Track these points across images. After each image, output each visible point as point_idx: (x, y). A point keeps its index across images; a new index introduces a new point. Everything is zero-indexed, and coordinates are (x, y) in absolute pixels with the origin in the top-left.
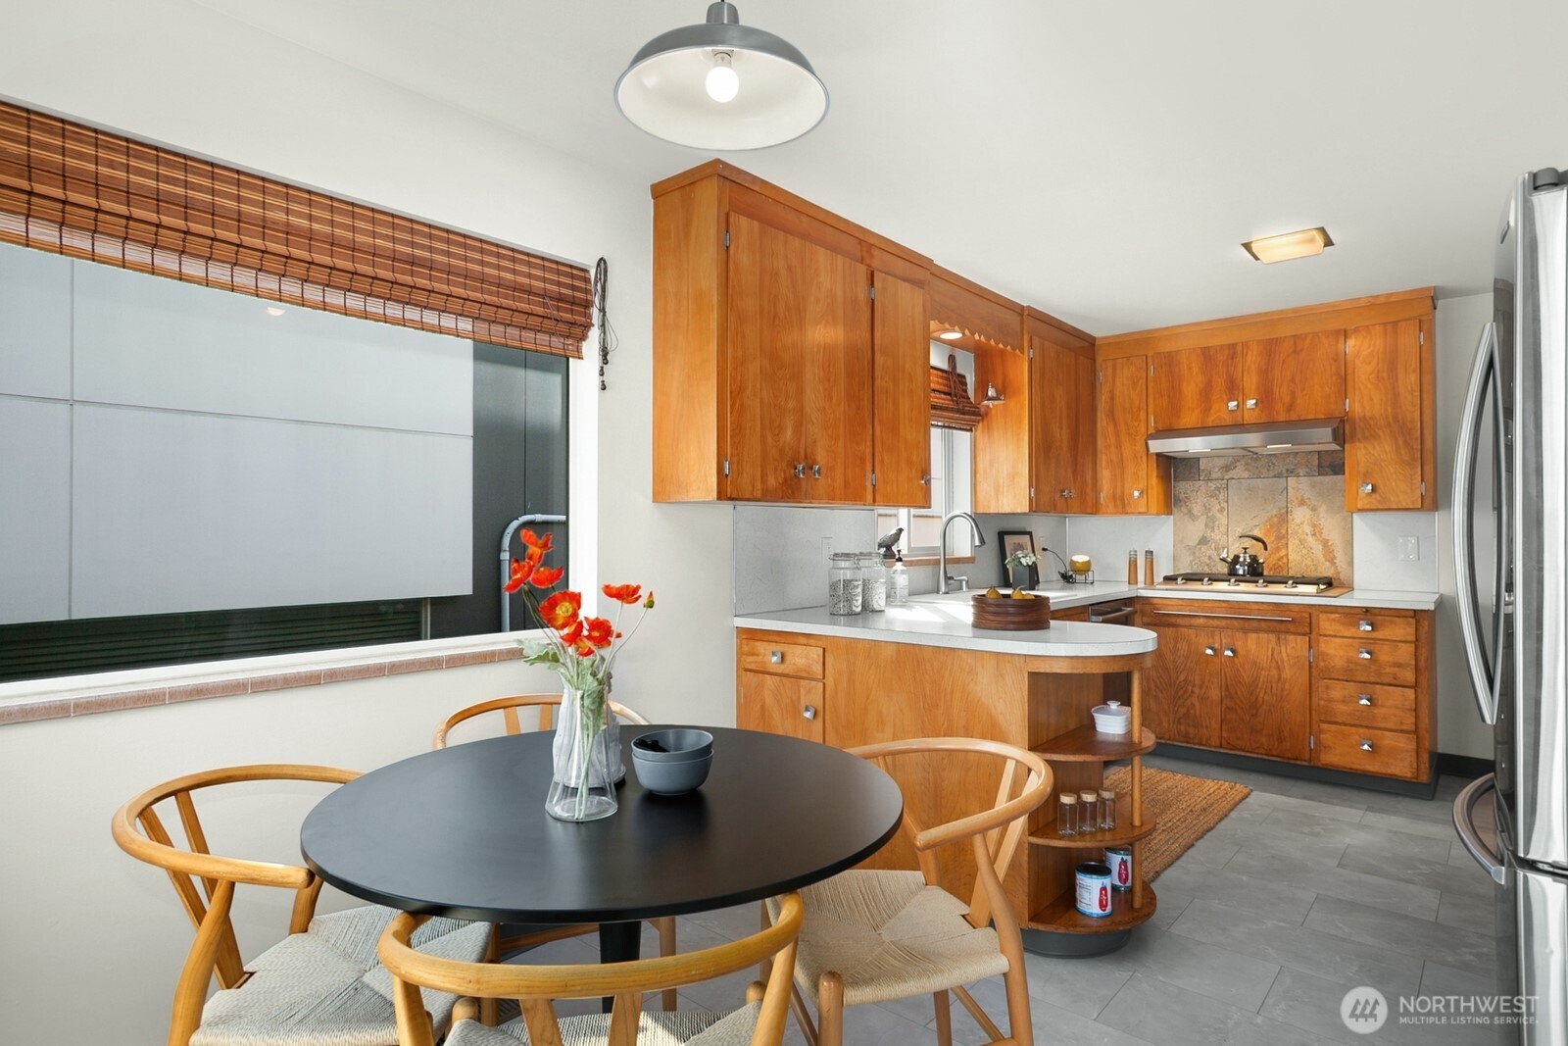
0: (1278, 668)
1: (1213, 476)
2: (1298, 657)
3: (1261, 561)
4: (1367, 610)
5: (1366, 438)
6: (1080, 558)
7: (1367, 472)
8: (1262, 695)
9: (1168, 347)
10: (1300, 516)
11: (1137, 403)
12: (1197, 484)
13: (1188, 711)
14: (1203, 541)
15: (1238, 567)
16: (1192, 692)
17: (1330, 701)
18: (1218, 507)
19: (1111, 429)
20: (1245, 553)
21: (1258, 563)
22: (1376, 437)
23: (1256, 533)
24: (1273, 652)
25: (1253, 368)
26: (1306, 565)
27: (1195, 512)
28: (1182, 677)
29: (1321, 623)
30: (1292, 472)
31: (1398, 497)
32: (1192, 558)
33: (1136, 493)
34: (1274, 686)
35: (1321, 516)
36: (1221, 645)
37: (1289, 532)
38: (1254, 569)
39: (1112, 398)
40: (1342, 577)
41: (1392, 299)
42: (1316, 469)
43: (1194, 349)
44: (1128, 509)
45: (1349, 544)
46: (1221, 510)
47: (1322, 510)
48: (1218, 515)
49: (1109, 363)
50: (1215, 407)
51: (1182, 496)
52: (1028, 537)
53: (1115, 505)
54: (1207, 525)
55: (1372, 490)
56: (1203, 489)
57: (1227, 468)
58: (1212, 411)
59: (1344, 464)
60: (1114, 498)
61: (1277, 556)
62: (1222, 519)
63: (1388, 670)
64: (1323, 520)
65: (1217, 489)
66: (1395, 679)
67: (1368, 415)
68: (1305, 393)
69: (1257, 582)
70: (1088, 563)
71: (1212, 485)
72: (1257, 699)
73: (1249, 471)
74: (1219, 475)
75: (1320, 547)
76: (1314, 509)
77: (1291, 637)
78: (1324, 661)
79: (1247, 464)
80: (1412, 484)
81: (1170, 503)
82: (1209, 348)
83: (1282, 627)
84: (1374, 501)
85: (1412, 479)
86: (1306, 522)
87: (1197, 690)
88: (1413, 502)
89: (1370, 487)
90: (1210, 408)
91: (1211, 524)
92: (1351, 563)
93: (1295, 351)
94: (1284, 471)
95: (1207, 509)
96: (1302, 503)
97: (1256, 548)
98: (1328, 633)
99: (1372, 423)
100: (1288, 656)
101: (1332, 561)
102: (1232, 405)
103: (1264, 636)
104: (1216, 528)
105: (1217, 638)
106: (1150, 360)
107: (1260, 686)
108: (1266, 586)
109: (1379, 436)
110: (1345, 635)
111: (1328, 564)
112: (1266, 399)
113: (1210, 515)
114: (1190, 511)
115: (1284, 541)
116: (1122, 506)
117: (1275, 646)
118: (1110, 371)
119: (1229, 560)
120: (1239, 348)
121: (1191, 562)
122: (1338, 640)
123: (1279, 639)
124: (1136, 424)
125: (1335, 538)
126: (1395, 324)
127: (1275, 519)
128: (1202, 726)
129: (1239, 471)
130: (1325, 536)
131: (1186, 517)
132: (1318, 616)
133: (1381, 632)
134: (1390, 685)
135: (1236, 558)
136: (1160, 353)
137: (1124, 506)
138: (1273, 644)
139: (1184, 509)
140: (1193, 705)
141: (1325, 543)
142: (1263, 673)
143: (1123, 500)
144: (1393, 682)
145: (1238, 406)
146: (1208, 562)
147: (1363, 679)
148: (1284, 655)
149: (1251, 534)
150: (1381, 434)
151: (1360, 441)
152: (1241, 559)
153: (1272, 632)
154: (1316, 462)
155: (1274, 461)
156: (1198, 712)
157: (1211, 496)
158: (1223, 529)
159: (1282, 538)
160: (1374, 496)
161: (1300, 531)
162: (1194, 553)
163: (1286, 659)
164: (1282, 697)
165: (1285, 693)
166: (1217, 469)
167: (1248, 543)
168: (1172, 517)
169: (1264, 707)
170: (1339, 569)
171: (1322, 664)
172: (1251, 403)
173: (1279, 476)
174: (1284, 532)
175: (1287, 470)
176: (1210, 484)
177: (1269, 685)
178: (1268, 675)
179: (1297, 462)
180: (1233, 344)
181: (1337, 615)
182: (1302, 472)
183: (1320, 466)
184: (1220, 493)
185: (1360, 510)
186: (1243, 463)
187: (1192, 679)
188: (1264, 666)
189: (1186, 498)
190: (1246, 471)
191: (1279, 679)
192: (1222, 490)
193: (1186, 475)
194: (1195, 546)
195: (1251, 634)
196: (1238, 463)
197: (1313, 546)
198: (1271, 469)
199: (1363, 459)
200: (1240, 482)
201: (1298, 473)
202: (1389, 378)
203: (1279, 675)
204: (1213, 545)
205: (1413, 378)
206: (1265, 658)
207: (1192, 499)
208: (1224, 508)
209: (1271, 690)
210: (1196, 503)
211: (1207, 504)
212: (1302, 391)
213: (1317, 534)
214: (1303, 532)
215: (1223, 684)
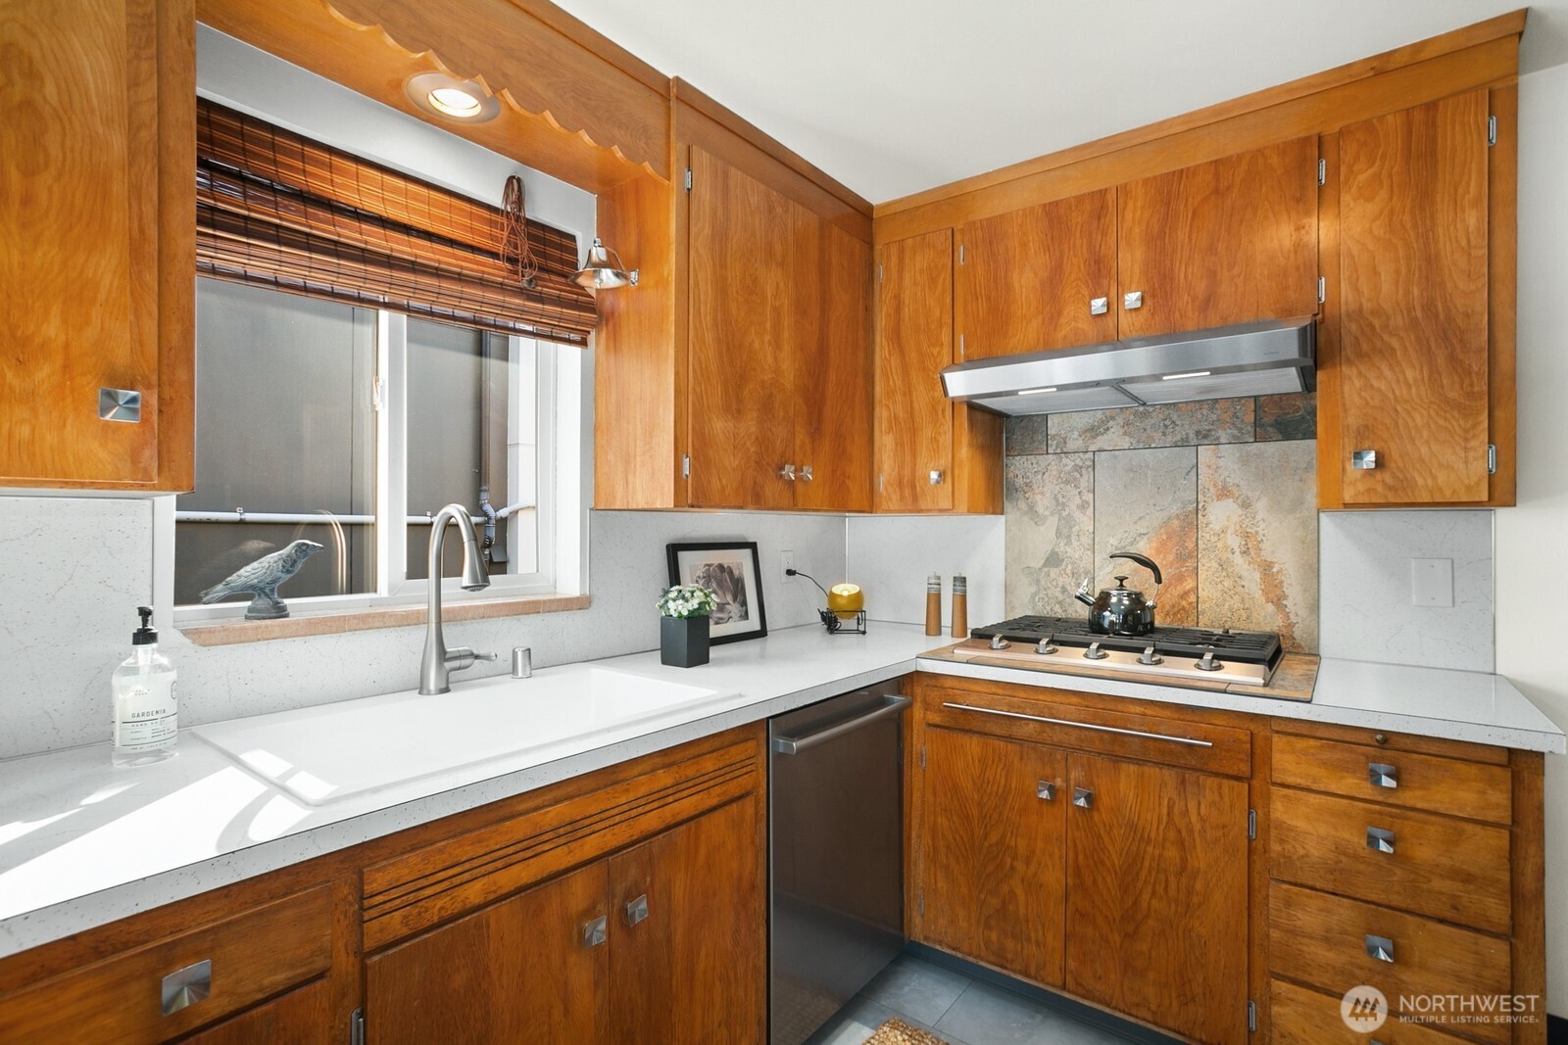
0: (1181, 844)
1: (1071, 446)
2: (1224, 826)
3: (1150, 603)
4: (1386, 740)
5: (1361, 355)
6: (845, 590)
7: (1366, 426)
8: (1146, 897)
9: (987, 210)
10: (1220, 515)
11: (937, 313)
12: (1043, 460)
13: (1004, 903)
14: (1053, 560)
15: (1107, 613)
16: (1012, 867)
17: (1294, 932)
18: (1077, 500)
19: (895, 362)
20: (1122, 587)
21: (1144, 608)
22: (1386, 352)
23: (1144, 549)
24: (1170, 808)
25: (1137, 230)
26: (1230, 609)
27: (1040, 509)
28: (994, 838)
29: (1277, 757)
30: (1205, 437)
31: (1434, 478)
32: (1033, 589)
33: (934, 475)
34: (1172, 879)
35: (1259, 517)
36: (1067, 780)
37: (1201, 546)
38: (1138, 619)
39: (898, 309)
40: (1297, 633)
41: (1425, 54)
42: (1250, 429)
43: (1032, 208)
44: (923, 505)
45: (1313, 570)
46: (1083, 507)
47: (1261, 506)
48: (1078, 515)
49: (894, 249)
50: (1069, 311)
51: (1019, 481)
52: (748, 552)
53: (902, 498)
54: (1059, 534)
55: (1377, 463)
56: (1054, 470)
57: (1093, 431)
58: (1063, 320)
59: (1313, 413)
60: (900, 484)
61: (1180, 589)
62: (1084, 521)
63: (1437, 884)
64: (1262, 525)
65: (1078, 468)
66: (1454, 907)
67: (1367, 305)
68: (1236, 271)
69: (1141, 650)
70: (858, 598)
71: (1069, 462)
72: (1135, 903)
73: (1130, 435)
74: (1080, 444)
75: (1257, 576)
76: (1246, 505)
77: (1211, 782)
78: (1282, 841)
79: (1127, 423)
81: (996, 495)
82: (1057, 203)
84: (1380, 488)
85: (1466, 440)
86: (1231, 530)
87: (1020, 866)
88: (1469, 488)
89: (1371, 457)
90: (1060, 314)
91: (1065, 531)
92: (1315, 608)
93: (1216, 191)
94: (1192, 435)
95: (1060, 505)
96: (1224, 493)
97: (1140, 580)
98: (1291, 780)
99: (1377, 323)
100: (1202, 820)
101: (1279, 602)
102: (1098, 305)
103: (1151, 771)
104: (1073, 537)
105: (1059, 767)
106: (958, 236)
107: (1143, 876)
108: (1159, 662)
109: (1393, 350)
110: (1333, 788)
111: (1270, 608)
112: (1158, 292)
113: (1064, 514)
114: (1032, 508)
115: (1190, 563)
116: (913, 500)
117: (1175, 797)
118: (894, 259)
119: (1092, 599)
120: (1111, 197)
121: (1033, 597)
122: (1313, 799)
123: (1184, 785)
124: (935, 351)
125: (1286, 560)
126: (1431, 107)
127: (1176, 523)
128: (1029, 940)
129: (1114, 437)
130: (1267, 555)
131: (1026, 519)
132: (1269, 740)
133: (1418, 793)
134: (1442, 921)
135: (1105, 596)
136: (974, 223)
137: (915, 498)
138: (1171, 792)
139: (1023, 505)
140: (1012, 893)
141: (1266, 568)
142: (1150, 849)
143: (913, 487)
144: (1449, 915)
145: (1108, 305)
146: (1061, 598)
147: (1373, 897)
148: (1194, 818)
149: (1133, 550)
150: (1395, 343)
151: (1349, 361)
152: (1114, 600)
153: (1171, 765)
154: (1251, 417)
155: (1175, 418)
156: (1022, 911)
157: (1067, 482)
158: (1086, 540)
159: (1189, 556)
160: (1379, 476)
161: (1220, 545)
162: (1038, 581)
163: (1197, 827)
164: (1188, 906)
165: (1195, 900)
166: (1076, 433)
167: (1128, 567)
168: (1002, 518)
169: (1151, 922)
170: (1293, 619)
171: (1276, 847)
172: (1132, 299)
173: (1184, 443)
174: (1191, 545)
175: (1198, 433)
176: (1065, 460)
177: (1162, 877)
178: (1160, 856)
179: (1215, 417)
180: (1101, 191)
181: (1312, 742)
182: (1224, 437)
183: (1256, 424)
184: (1081, 475)
185: (1347, 506)
186: (1120, 421)
187: (1013, 843)
188: (1153, 836)
189: (1027, 484)
190: (1125, 434)
191: (1183, 868)
192: (1084, 471)
193: (1026, 445)
194: (1040, 569)
195: (1124, 766)
196: (1111, 423)
197: (1244, 574)
198: (1169, 430)
199: (1356, 399)
200: (1115, 457)
201: (1218, 438)
202: (1415, 226)
203: (1184, 860)
204: (1070, 567)
205: (1473, 219)
206: (1155, 819)
207: (1035, 486)
208: (1087, 503)
209: (1166, 889)
210: (1042, 493)
211: (1059, 496)
212: (1229, 270)
213: (1252, 552)
214: (1226, 547)
215: (1071, 862)
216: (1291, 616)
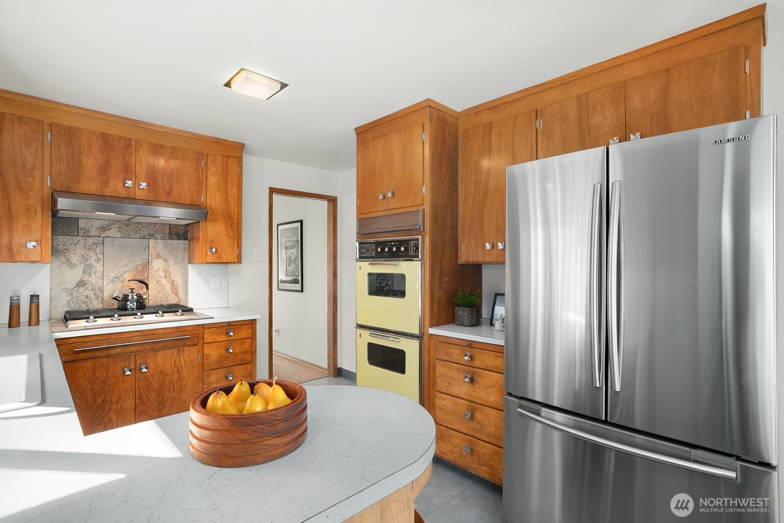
0: (178, 372)
1: (91, 233)
2: (191, 361)
3: (145, 297)
4: (230, 324)
5: (212, 220)
7: (213, 241)
8: (166, 394)
9: (68, 122)
10: (157, 265)
12: (76, 239)
14: (81, 284)
15: (129, 303)
16: (109, 409)
18: (95, 258)
20: (132, 292)
21: (143, 299)
22: (217, 220)
23: (127, 276)
24: (175, 361)
26: (160, 298)
27: (74, 261)
29: (205, 336)
30: (152, 236)
31: (227, 256)
32: (69, 298)
33: (32, 244)
34: (176, 384)
35: (170, 265)
36: (136, 365)
37: (150, 276)
40: (182, 303)
41: (227, 143)
42: (168, 235)
43: (94, 132)
45: (186, 282)
46: (98, 260)
47: (171, 261)
48: (95, 264)
50: (113, 181)
51: (61, 248)
54: (84, 272)
55: (216, 251)
56: (82, 243)
57: (103, 229)
62: (98, 267)
63: (239, 356)
64: (171, 268)
65: (94, 243)
66: (242, 360)
67: (213, 206)
71: (90, 241)
72: (163, 398)
73: (121, 232)
74: (96, 233)
75: (169, 285)
76: (166, 261)
77: (187, 349)
78: (206, 359)
79: (120, 227)
80: (233, 249)
82: (108, 135)
83: (181, 343)
84: (215, 258)
85: (233, 246)
86: (161, 270)
87: (113, 406)
88: (233, 259)
89: (215, 249)
91: (88, 271)
92: (187, 294)
94: (147, 235)
95: (85, 259)
96: (158, 257)
98: (209, 341)
99: (215, 212)
100: (185, 361)
101: (176, 293)
102: (129, 183)
103: (168, 352)
104: (92, 274)
105: (132, 361)
106: (45, 127)
107: (165, 387)
108: (164, 316)
109: (219, 220)
110: (218, 340)
111: (174, 295)
112: (152, 185)
113: (87, 263)
114: (68, 260)
117: (176, 357)
119: (119, 298)
120: (133, 143)
121: (69, 302)
122: (214, 344)
123: (179, 351)
125: (179, 280)
126: (227, 157)
127: (140, 267)
129: (114, 232)
130: (172, 278)
131: (65, 265)
132: (203, 331)
133: (239, 335)
134: (240, 365)
135: (126, 297)
136: (58, 124)
138: (175, 356)
139: (62, 259)
144: (242, 362)
145: (132, 184)
146: (85, 300)
147: (227, 365)
148: (182, 362)
152: (130, 298)
153: (174, 347)
154: (168, 231)
155: (140, 228)
157: (89, 249)
158: (99, 275)
160: (215, 255)
161: (157, 275)
162: (72, 294)
163: (183, 364)
164: (180, 391)
165: (183, 387)
166: (94, 229)
168: (51, 265)
170: (181, 299)
171: (205, 361)
172: (142, 184)
173: (144, 237)
174: (146, 276)
175: (149, 234)
176: (88, 240)
177: (172, 385)
178: (172, 378)
179: (155, 229)
180: (129, 138)
181: (214, 329)
182: (158, 236)
183: (170, 233)
184: (97, 247)
185: (208, 263)
186: (117, 226)
187: (110, 398)
188: (169, 373)
189: (65, 249)
190: (119, 231)
191: (179, 379)
192: (98, 245)
193: (66, 231)
194: (73, 289)
195: (159, 352)
196: (112, 226)
197: (166, 285)
198: (138, 232)
199: (211, 233)
200: (114, 240)
201: (157, 237)
202: (224, 188)
203: (179, 376)
204: (90, 287)
205: (235, 190)
206: (170, 366)
207: (70, 250)
208: (100, 259)
209: (173, 389)
210: (74, 254)
211: (85, 255)
212: (177, 184)
213: (168, 277)
214: (159, 276)
215: (137, 395)
216: (180, 298)
